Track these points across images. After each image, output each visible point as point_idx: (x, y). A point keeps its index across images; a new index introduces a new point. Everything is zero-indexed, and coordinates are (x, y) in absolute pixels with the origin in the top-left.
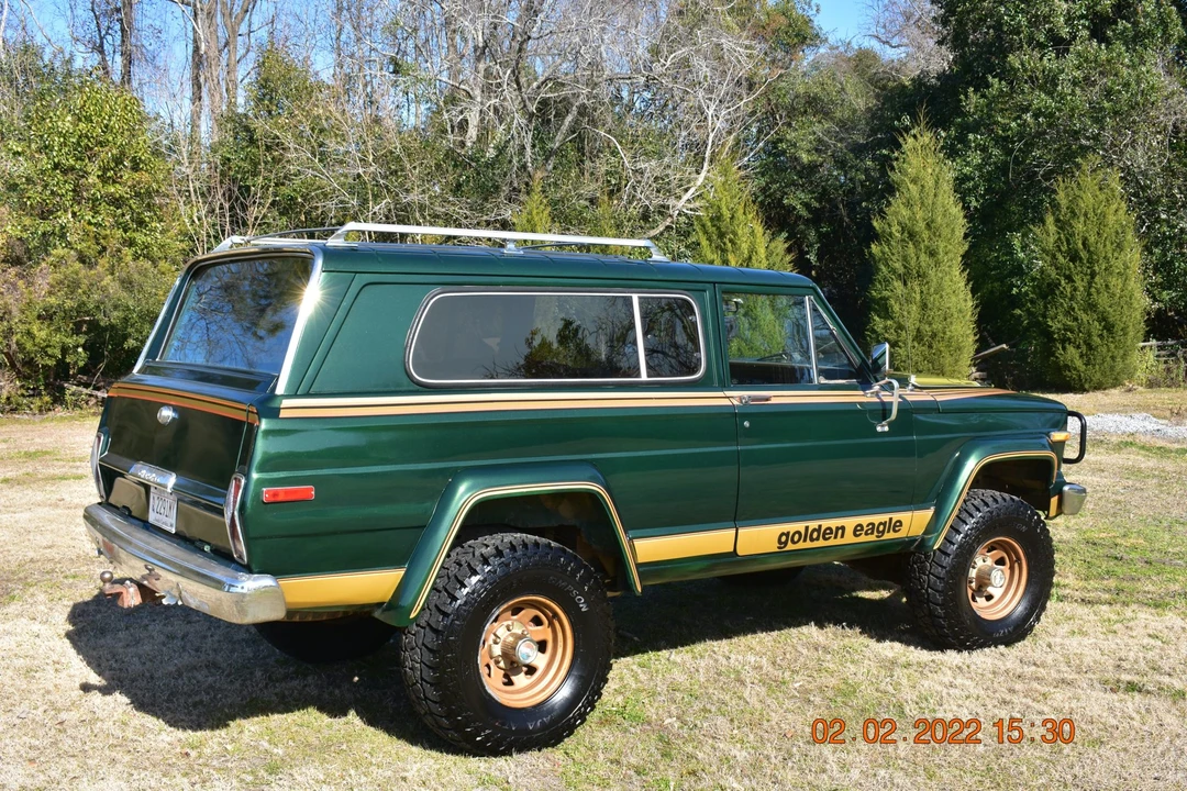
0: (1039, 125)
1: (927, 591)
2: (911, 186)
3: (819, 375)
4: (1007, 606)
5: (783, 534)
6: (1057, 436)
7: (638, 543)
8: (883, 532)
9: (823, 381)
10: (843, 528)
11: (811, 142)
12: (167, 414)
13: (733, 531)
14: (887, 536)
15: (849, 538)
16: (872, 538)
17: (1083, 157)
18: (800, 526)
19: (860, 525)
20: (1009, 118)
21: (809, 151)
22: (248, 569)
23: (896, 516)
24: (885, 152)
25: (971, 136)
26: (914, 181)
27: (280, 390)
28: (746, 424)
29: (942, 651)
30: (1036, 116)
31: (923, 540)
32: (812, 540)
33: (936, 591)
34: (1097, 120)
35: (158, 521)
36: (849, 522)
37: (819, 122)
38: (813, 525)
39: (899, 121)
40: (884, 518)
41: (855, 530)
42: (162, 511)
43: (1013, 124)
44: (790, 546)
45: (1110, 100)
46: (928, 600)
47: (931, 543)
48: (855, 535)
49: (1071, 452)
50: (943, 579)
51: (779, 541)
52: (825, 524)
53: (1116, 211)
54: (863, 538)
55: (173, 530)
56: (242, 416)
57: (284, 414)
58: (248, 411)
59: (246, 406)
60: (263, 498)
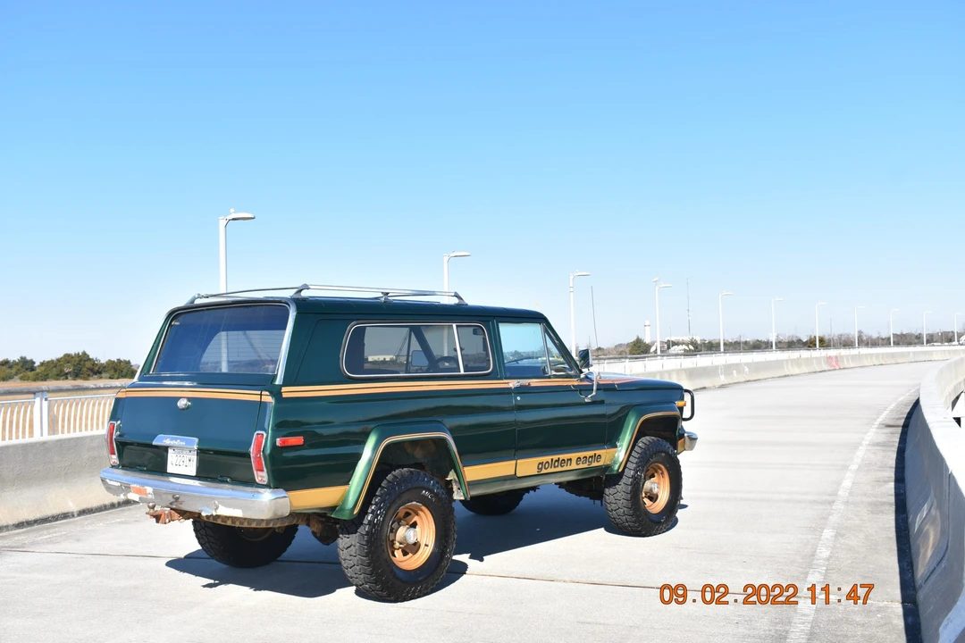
3: (551, 370)
5: (540, 463)
6: (679, 403)
7: (466, 469)
8: (591, 462)
9: (554, 373)
10: (571, 459)
12: (182, 403)
13: (514, 462)
14: (595, 464)
15: (574, 466)
16: (586, 466)
18: (548, 458)
19: (579, 458)
22: (267, 487)
23: (598, 452)
27: (278, 381)
28: (518, 398)
32: (555, 467)
35: (176, 470)
36: (574, 456)
38: (555, 457)
40: (591, 453)
41: (577, 461)
42: (181, 463)
44: (544, 471)
47: (617, 468)
48: (577, 464)
49: (687, 414)
51: (538, 468)
52: (562, 457)
54: (581, 466)
55: (194, 474)
56: (257, 398)
57: (284, 395)
58: (261, 395)
59: (259, 392)
60: (278, 444)
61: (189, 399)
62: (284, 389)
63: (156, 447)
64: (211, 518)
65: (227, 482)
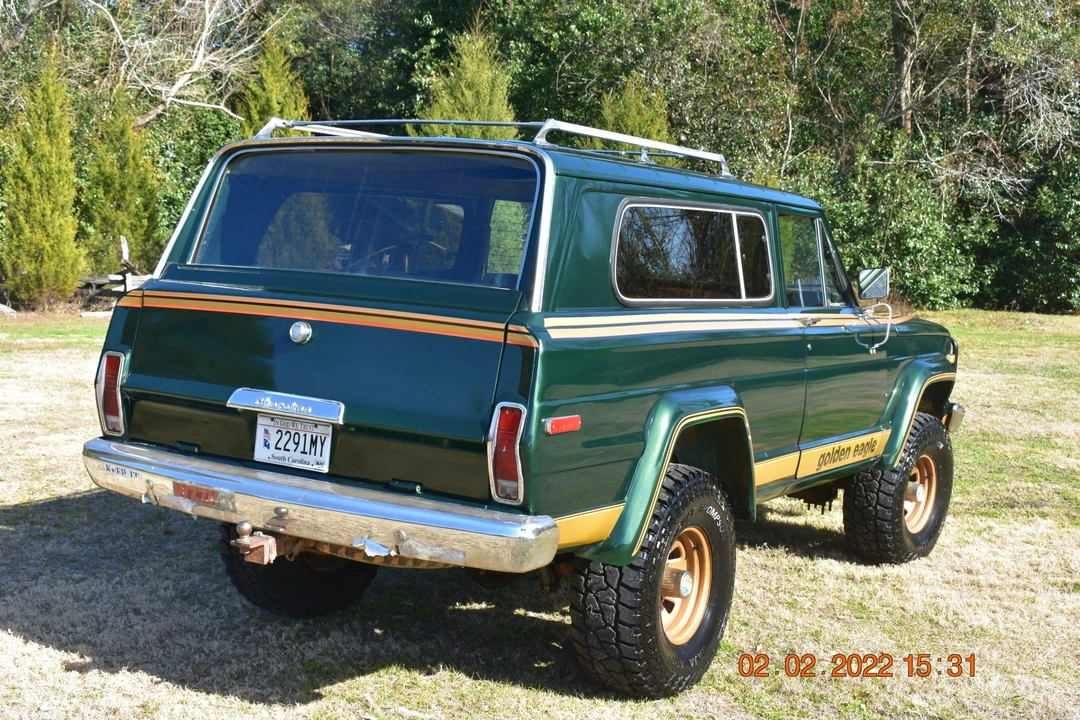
0: (586, 38)
1: (875, 508)
2: (467, 92)
3: (827, 298)
4: (920, 520)
5: (823, 456)
6: (951, 359)
8: (867, 452)
9: (830, 304)
10: (849, 448)
11: (297, 32)
12: (301, 332)
13: (797, 454)
14: (867, 456)
15: (851, 458)
16: (862, 457)
17: (627, 74)
18: (830, 448)
19: (857, 445)
20: (552, 28)
21: (295, 42)
22: (524, 509)
23: (874, 436)
24: (403, 51)
25: (512, 44)
26: (470, 86)
27: (536, 308)
28: (809, 346)
29: (878, 565)
30: (583, 28)
31: (882, 457)
32: (834, 461)
33: (887, 508)
34: (645, 40)
35: (279, 458)
36: (852, 443)
37: (305, 11)
38: (836, 446)
39: (420, 19)
40: (869, 438)
41: (855, 451)
42: (291, 445)
43: (555, 35)
44: (823, 468)
45: (657, 20)
46: (876, 517)
47: (891, 462)
48: (854, 455)
50: (892, 496)
51: (819, 463)
52: (842, 445)
53: (659, 131)
54: (857, 458)
55: (325, 469)
56: (499, 337)
57: (555, 334)
58: (506, 331)
59: (503, 326)
60: (549, 428)
61: (312, 324)
62: (549, 322)
63: (234, 411)
64: (344, 550)
65: (413, 493)
